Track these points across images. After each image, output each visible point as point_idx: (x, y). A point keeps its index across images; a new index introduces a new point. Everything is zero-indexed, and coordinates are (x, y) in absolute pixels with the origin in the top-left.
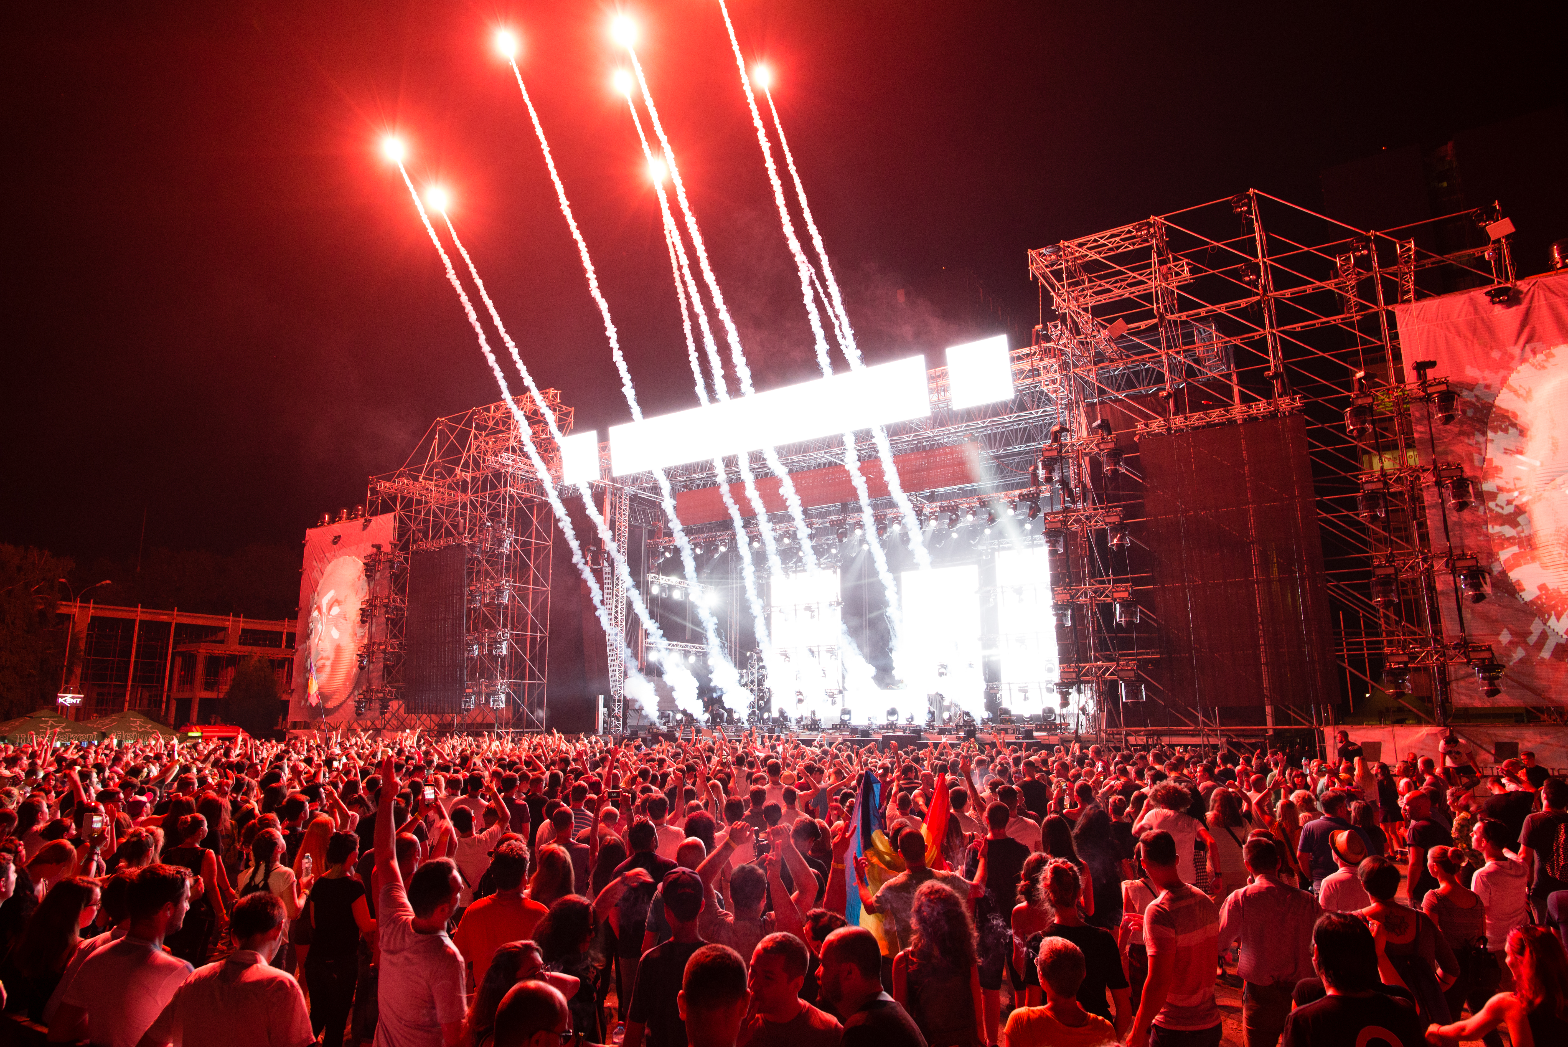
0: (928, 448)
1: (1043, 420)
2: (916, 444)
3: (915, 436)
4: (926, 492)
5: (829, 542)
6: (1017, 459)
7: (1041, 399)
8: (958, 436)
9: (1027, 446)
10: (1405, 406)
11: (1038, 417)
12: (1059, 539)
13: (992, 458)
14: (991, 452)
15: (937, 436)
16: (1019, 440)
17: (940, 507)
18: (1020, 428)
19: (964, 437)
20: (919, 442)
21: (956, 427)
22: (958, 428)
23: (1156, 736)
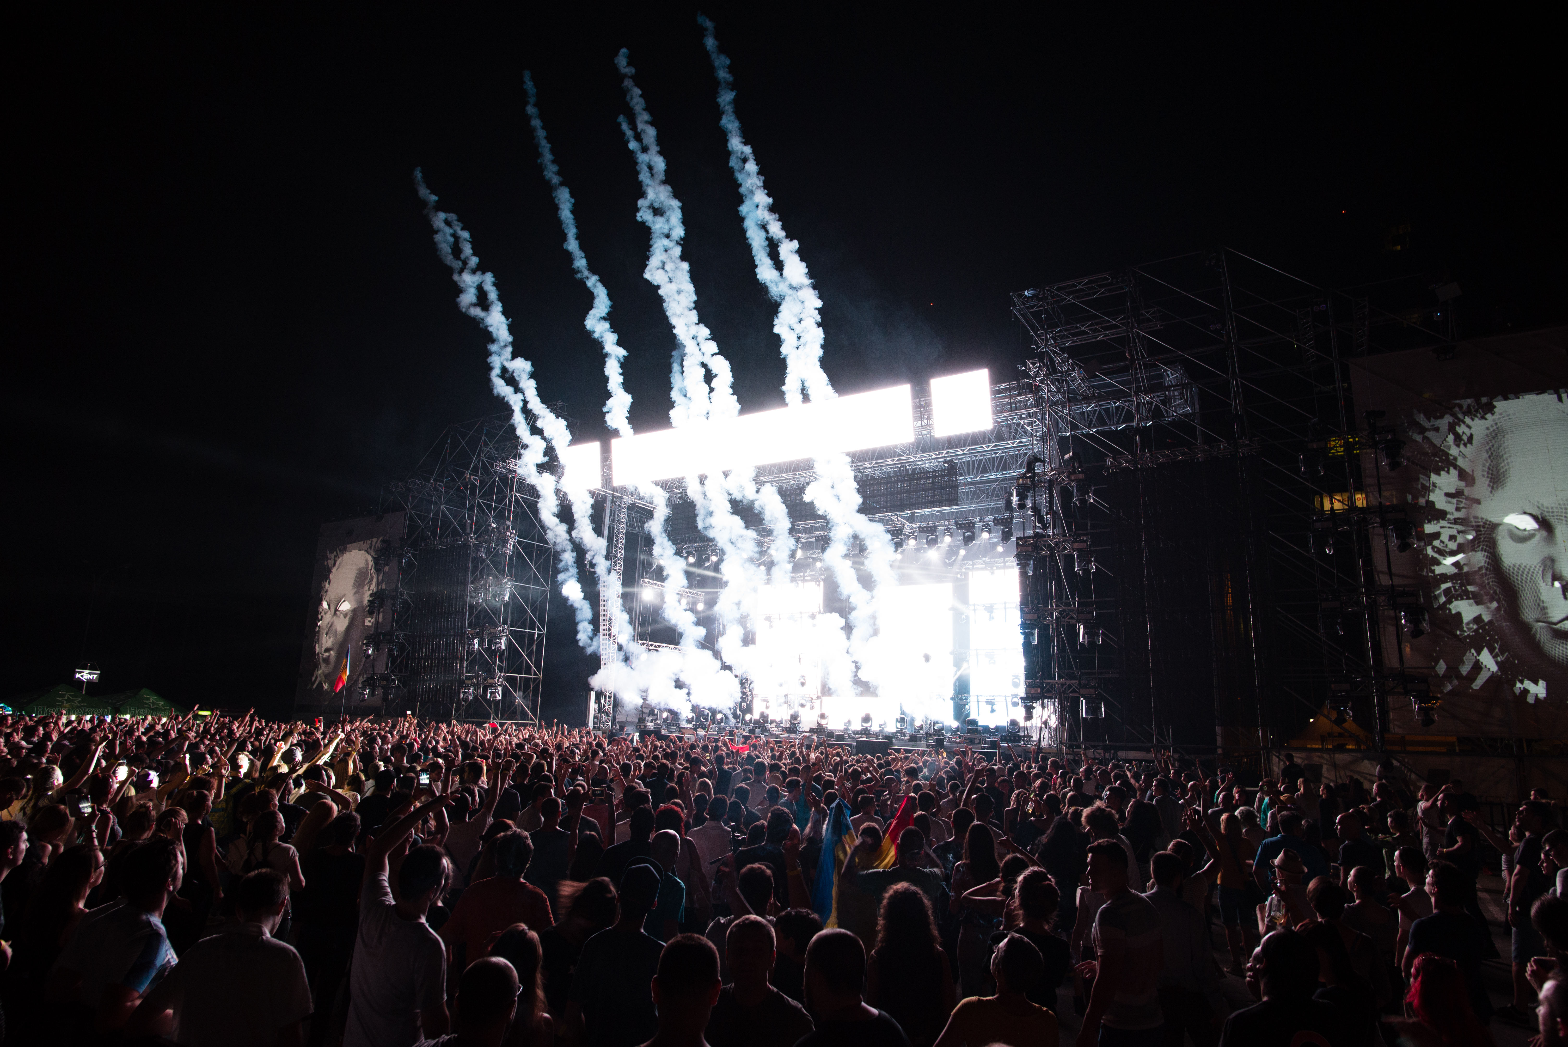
0: (910, 472)
1: (1019, 450)
2: (900, 468)
3: (898, 460)
4: (907, 513)
5: (813, 556)
6: (993, 485)
7: (1017, 430)
8: (939, 462)
9: (1003, 474)
10: (1355, 452)
11: (1014, 447)
12: (1028, 562)
13: (971, 484)
14: (969, 479)
15: (919, 461)
16: (995, 468)
17: (919, 528)
18: (997, 457)
19: (945, 463)
20: (902, 466)
21: (937, 453)
22: (939, 454)
23: (1113, 752)
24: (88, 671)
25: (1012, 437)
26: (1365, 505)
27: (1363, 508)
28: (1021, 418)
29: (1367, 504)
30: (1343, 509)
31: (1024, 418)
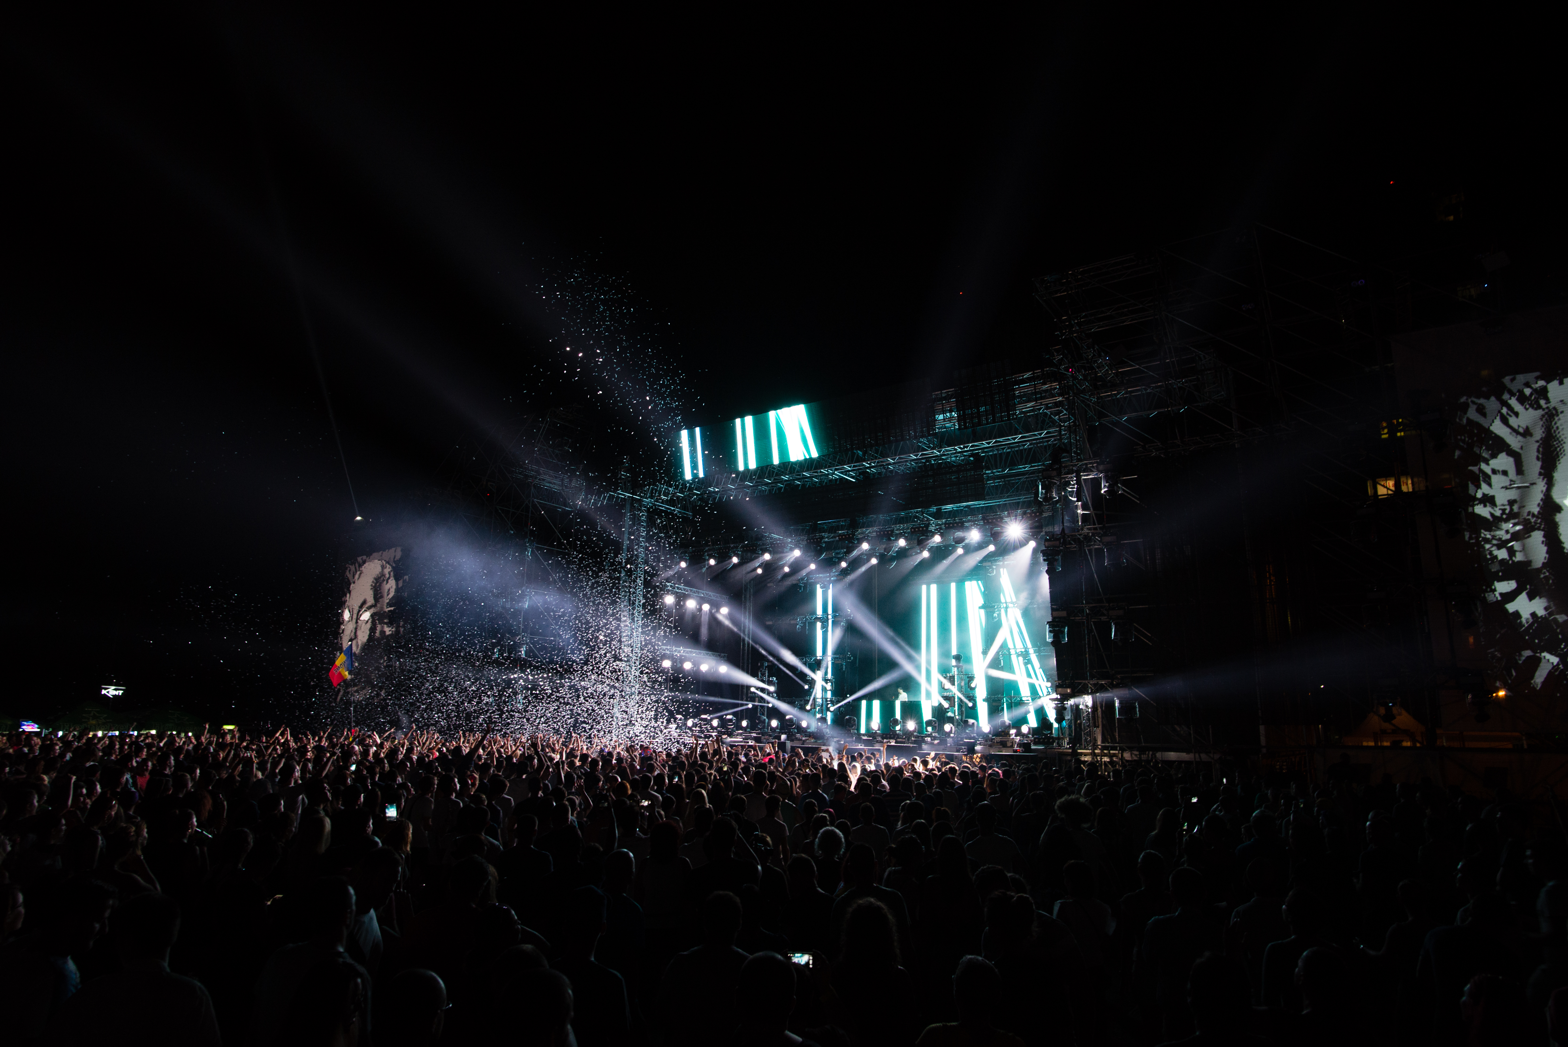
0: (935, 467)
1: (1048, 441)
2: (925, 463)
3: (922, 455)
4: (934, 509)
5: (839, 556)
6: (1023, 478)
7: (1045, 421)
8: (965, 456)
9: (1032, 467)
10: (1399, 434)
11: (1043, 438)
12: (1056, 557)
13: (999, 477)
14: (997, 472)
15: (944, 455)
16: (1024, 460)
17: (945, 524)
18: (1026, 449)
19: (970, 456)
20: (927, 461)
21: (962, 446)
22: (964, 448)
23: (1151, 753)
24: (114, 687)
25: (1039, 427)
26: (1411, 490)
27: (1408, 492)
28: (1047, 408)
29: (1413, 489)
30: (1388, 494)
31: (1050, 408)
